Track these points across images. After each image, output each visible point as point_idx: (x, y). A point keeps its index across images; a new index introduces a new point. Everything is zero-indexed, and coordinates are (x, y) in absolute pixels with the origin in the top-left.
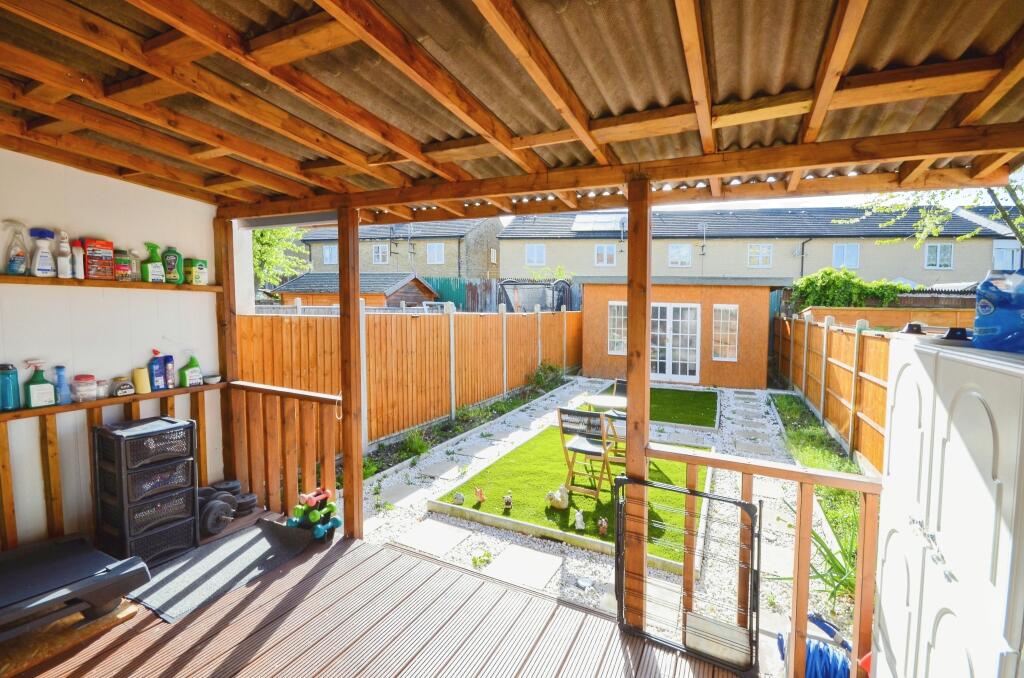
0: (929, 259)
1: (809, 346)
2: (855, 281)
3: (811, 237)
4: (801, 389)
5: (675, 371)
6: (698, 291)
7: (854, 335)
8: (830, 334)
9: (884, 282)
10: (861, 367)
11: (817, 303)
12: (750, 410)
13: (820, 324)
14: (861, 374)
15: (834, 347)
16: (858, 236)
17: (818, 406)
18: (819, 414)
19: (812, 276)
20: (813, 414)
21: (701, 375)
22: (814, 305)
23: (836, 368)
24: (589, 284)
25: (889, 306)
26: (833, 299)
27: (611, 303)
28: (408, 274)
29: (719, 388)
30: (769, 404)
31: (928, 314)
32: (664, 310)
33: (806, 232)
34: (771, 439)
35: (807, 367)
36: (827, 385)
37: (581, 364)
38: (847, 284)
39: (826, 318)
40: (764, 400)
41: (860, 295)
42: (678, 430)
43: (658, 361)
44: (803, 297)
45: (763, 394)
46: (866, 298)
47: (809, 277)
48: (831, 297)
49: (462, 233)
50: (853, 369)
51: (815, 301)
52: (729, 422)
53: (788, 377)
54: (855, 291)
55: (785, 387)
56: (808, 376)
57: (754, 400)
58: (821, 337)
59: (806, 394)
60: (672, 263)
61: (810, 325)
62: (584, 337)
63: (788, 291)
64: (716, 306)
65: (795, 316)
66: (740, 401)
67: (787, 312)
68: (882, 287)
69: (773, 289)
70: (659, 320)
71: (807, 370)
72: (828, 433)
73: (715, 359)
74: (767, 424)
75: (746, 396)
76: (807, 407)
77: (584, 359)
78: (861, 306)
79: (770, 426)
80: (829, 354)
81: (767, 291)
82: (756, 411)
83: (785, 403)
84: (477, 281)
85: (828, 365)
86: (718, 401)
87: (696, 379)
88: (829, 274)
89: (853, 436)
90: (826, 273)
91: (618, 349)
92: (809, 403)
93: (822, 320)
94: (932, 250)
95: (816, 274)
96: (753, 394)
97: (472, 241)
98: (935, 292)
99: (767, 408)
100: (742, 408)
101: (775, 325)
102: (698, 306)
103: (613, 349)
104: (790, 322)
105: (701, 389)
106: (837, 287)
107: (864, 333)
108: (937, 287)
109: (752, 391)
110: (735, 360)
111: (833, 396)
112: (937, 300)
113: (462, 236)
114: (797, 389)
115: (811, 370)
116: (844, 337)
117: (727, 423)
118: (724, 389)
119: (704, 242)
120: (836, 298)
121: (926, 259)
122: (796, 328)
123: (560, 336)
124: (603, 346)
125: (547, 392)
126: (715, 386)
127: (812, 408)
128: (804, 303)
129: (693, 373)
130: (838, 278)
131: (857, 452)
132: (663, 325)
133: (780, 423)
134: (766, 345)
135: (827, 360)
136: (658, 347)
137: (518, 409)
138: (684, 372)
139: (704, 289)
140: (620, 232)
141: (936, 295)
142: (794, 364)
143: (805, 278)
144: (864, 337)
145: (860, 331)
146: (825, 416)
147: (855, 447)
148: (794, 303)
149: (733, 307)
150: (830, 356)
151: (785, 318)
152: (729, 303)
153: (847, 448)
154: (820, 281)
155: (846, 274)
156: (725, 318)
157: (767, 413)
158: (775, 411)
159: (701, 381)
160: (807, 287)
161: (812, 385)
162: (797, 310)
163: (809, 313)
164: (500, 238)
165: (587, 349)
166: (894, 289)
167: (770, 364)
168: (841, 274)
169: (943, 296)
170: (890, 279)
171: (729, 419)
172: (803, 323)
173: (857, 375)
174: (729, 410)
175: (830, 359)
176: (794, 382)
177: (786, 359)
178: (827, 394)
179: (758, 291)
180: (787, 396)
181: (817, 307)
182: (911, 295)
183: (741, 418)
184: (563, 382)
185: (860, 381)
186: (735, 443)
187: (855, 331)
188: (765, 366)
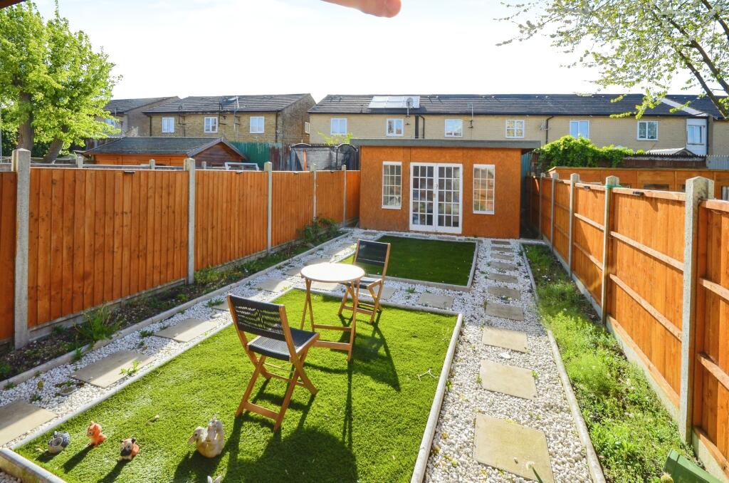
0: (640, 133)
1: (555, 201)
2: (590, 146)
3: (553, 115)
4: (549, 239)
5: (440, 223)
6: (460, 153)
7: (604, 192)
8: (576, 190)
9: (611, 148)
10: (612, 226)
11: (560, 164)
12: (504, 261)
13: (565, 181)
14: (613, 233)
15: (581, 203)
16: (588, 115)
17: (565, 257)
18: (567, 267)
19: (556, 142)
20: (561, 266)
21: (463, 227)
22: (557, 165)
23: (582, 224)
24: (366, 147)
25: (617, 167)
26: (573, 161)
27: (385, 163)
28: (216, 139)
29: (479, 238)
30: (521, 254)
31: (651, 173)
32: (431, 169)
33: (548, 111)
34: (522, 298)
35: (555, 218)
36: (574, 239)
37: (358, 218)
38: (584, 148)
39: (572, 175)
40: (517, 249)
41: (593, 158)
42: (429, 289)
43: (426, 214)
44: (549, 159)
45: (515, 244)
46: (598, 161)
47: (553, 143)
48: (571, 159)
49: (280, 108)
50: (604, 228)
51: (558, 163)
52: (483, 276)
53: (538, 227)
54: (590, 154)
55: (535, 237)
56: (555, 229)
57: (509, 250)
58: (567, 193)
59: (554, 245)
60: (448, 134)
61: (556, 182)
62: (361, 193)
63: (537, 155)
64: (476, 166)
65: (543, 175)
66: (496, 252)
67: (536, 171)
68: (611, 151)
69: (524, 151)
70: (427, 178)
71: (554, 223)
72: (577, 288)
73: (475, 212)
74: (519, 278)
75: (502, 246)
76: (556, 258)
77: (361, 212)
78: (594, 166)
79: (521, 279)
80: (575, 210)
81: (519, 153)
82: (509, 262)
83: (535, 255)
84: (279, 145)
85: (575, 220)
86: (475, 253)
87: (459, 230)
88: (570, 141)
89: (606, 299)
90: (566, 139)
91: (391, 204)
92: (557, 253)
93: (568, 178)
94: (643, 126)
95: (559, 141)
96: (508, 243)
97: (288, 115)
98: (652, 156)
99: (519, 259)
100: (497, 260)
101: (527, 183)
102: (460, 166)
103: (385, 204)
104: (538, 179)
105: (463, 238)
106: (575, 152)
107: (615, 190)
108: (653, 151)
109: (507, 240)
110: (493, 213)
111: (582, 253)
112: (654, 162)
113: (279, 111)
114: (545, 238)
115: (557, 223)
116: (591, 194)
117: (481, 278)
118: (483, 239)
119: (473, 118)
120: (575, 160)
121: (638, 132)
122: (544, 184)
123: (340, 192)
124: (378, 202)
125: (316, 245)
126: (475, 237)
127: (560, 258)
128: (549, 164)
129: (456, 224)
130: (576, 144)
131: (612, 319)
132: (431, 183)
133: (531, 276)
134: (519, 200)
135: (573, 216)
136: (426, 202)
137: (275, 266)
138: (448, 224)
139: (465, 151)
140: (406, 109)
141: (653, 158)
142: (543, 215)
143: (549, 144)
144: (615, 194)
145: (610, 189)
146: (573, 269)
147: (610, 311)
148: (541, 164)
149: (491, 167)
150: (576, 212)
151: (534, 177)
152: (487, 163)
153: (600, 309)
154: (562, 147)
155: (582, 141)
156: (484, 176)
157: (520, 265)
158: (527, 262)
159: (463, 231)
160: (552, 151)
161: (558, 236)
162: (545, 170)
163: (554, 172)
164: (310, 113)
165: (364, 204)
166: (620, 153)
167: (522, 215)
168: (579, 141)
169: (658, 159)
170: (616, 145)
171: (483, 273)
172: (550, 181)
173: (609, 235)
174: (485, 261)
175: (576, 215)
176: (543, 231)
177: (536, 212)
178: (574, 248)
179: (511, 153)
180: (538, 246)
181: (560, 167)
182: (633, 158)
183: (494, 271)
184: (337, 234)
185: (612, 242)
186: (486, 303)
187: (605, 188)
188: (518, 217)
